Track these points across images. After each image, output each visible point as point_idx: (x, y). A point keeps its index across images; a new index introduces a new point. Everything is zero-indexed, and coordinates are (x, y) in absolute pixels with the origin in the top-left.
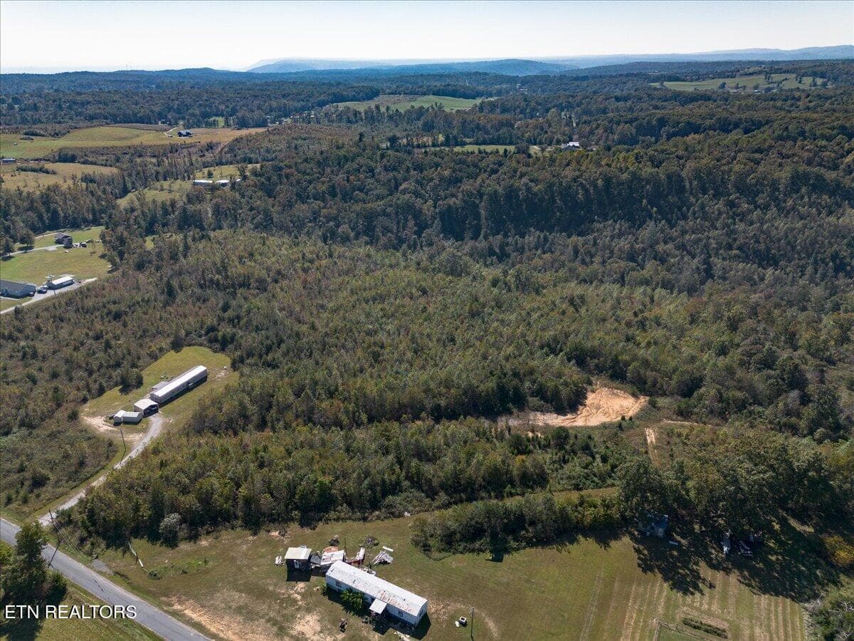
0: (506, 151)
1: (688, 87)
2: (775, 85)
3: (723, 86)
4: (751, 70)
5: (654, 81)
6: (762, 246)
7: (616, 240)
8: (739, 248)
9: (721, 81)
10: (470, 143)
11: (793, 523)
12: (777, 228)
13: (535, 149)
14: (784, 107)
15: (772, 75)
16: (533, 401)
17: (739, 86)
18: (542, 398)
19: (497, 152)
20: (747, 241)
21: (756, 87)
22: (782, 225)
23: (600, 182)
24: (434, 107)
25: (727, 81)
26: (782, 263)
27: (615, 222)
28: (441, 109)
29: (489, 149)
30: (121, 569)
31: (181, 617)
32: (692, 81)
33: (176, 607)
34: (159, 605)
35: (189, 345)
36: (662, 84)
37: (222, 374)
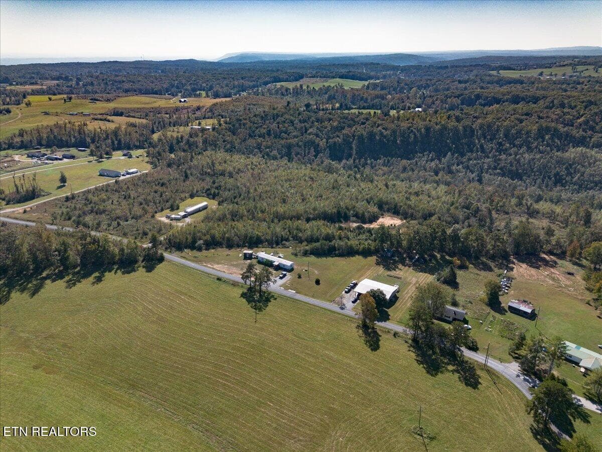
0: (375, 113)
3: (541, 74)
5: (493, 70)
6: (514, 168)
7: (429, 162)
8: (501, 169)
9: (540, 71)
10: (355, 109)
12: (524, 158)
13: (393, 112)
15: (578, 67)
16: (353, 218)
17: (553, 74)
18: (357, 218)
19: (370, 113)
20: (506, 165)
21: (564, 75)
23: (423, 130)
24: (338, 86)
25: (544, 70)
26: (524, 178)
27: (430, 152)
28: (342, 87)
29: (364, 112)
30: (183, 256)
31: (207, 266)
32: (520, 70)
33: (205, 264)
34: (198, 264)
35: (198, 196)
36: (498, 72)
37: (215, 206)
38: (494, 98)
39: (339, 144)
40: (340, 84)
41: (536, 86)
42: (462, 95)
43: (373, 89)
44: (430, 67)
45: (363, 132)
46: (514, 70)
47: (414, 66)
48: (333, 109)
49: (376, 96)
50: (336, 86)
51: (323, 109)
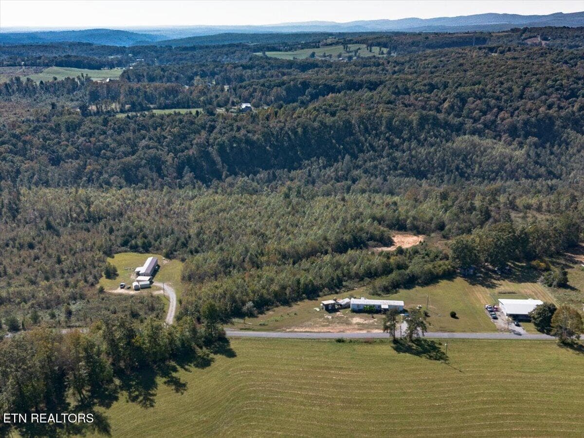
0: (197, 112)
1: (286, 56)
2: (353, 54)
3: (313, 55)
4: (329, 41)
5: (255, 51)
6: (415, 166)
7: (323, 170)
8: (401, 169)
9: (310, 51)
10: (155, 108)
11: (517, 263)
12: (420, 153)
13: (220, 111)
14: (378, 71)
15: (349, 45)
16: (371, 243)
17: (326, 55)
18: (375, 241)
19: (191, 113)
20: (405, 163)
21: (340, 56)
22: (423, 151)
23: (300, 130)
25: (315, 50)
26: (429, 176)
27: (318, 158)
28: (88, 79)
29: (183, 111)
30: (241, 327)
31: (296, 332)
32: (286, 51)
33: (288, 330)
34: (279, 331)
35: (117, 253)
36: (264, 54)
37: (166, 261)
39: (195, 158)
40: (85, 75)
41: (344, 69)
42: (283, 83)
43: (139, 81)
44: (170, 48)
45: (224, 138)
46: (280, 50)
47: (146, 47)
48: (122, 111)
49: (166, 89)
50: (79, 78)
51: (108, 112)
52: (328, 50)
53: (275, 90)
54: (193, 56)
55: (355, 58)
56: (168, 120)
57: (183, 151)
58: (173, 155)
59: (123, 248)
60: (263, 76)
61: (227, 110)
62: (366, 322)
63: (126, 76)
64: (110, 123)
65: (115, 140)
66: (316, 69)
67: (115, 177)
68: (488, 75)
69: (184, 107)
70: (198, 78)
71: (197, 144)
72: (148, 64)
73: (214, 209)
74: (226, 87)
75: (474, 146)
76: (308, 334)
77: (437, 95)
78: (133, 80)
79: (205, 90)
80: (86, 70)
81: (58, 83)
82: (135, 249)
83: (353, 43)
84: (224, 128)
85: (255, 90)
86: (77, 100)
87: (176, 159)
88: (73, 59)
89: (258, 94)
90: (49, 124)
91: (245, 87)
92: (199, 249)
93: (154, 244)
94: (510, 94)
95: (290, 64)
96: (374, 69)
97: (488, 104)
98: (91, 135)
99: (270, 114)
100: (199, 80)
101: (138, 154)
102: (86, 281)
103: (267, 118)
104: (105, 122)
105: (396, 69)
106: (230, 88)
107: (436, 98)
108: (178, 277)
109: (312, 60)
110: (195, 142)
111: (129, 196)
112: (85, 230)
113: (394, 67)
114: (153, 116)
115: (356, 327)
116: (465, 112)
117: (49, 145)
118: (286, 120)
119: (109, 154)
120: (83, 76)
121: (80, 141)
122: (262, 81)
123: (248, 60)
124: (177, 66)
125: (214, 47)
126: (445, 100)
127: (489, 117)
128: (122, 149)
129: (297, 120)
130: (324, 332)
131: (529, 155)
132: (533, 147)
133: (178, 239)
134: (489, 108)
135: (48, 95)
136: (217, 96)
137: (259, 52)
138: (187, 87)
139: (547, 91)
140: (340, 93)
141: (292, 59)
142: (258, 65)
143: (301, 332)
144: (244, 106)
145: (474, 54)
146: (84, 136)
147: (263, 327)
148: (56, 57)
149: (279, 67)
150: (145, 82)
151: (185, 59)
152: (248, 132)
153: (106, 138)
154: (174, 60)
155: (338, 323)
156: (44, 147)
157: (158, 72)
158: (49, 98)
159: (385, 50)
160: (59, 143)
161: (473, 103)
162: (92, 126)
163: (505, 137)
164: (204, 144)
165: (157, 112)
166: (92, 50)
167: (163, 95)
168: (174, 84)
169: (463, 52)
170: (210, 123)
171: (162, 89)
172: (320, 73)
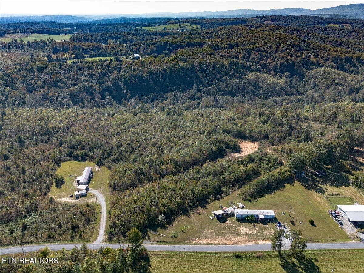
0: (111, 59)
1: (152, 29)
2: (184, 28)
3: (165, 28)
4: (171, 22)
6: (229, 89)
7: (182, 93)
8: (223, 91)
9: (163, 27)
10: (88, 57)
13: (124, 58)
15: (181, 24)
16: (228, 150)
17: (171, 28)
19: (108, 60)
20: (224, 88)
21: (178, 29)
23: (168, 70)
24: (49, 39)
25: (166, 26)
26: (237, 94)
28: (53, 40)
29: (103, 59)
30: (158, 240)
31: (200, 244)
32: (152, 26)
33: (194, 242)
34: (187, 244)
35: (64, 161)
36: (141, 28)
37: (97, 169)
38: (176, 44)
39: (111, 87)
40: (51, 38)
41: (183, 36)
42: (154, 43)
43: (79, 41)
44: (95, 24)
45: (127, 75)
46: (148, 26)
47: (83, 24)
48: (70, 59)
49: (94, 47)
50: (48, 40)
51: (63, 59)
52: (172, 26)
53: (150, 47)
54: (106, 29)
55: (185, 30)
56: (95, 65)
57: (104, 83)
58: (99, 85)
59: (68, 157)
60: (143, 40)
61: (127, 58)
62: (251, 232)
63: (72, 39)
64: (63, 67)
65: (65, 77)
66: (169, 36)
67: (66, 99)
68: (257, 39)
69: (103, 56)
70: (110, 40)
71: (112, 79)
72: (84, 33)
73: (126, 125)
74: (125, 45)
75: (258, 78)
76: (210, 246)
77: (236, 50)
78: (77, 41)
79: (114, 47)
80: (52, 35)
81: (37, 42)
82: (76, 158)
83: (183, 23)
84: (127, 69)
85: (140, 47)
86: (46, 52)
87: (101, 87)
88: (45, 30)
89: (142, 49)
90: (27, 67)
91: (135, 45)
92: (119, 158)
93: (89, 154)
94: (272, 49)
95: (156, 33)
96: (198, 36)
97: (261, 55)
98: (52, 73)
99: (151, 61)
100: (110, 41)
101: (79, 85)
102: (41, 190)
103: (150, 63)
104: (60, 66)
105: (208, 36)
106: (127, 46)
107: (235, 52)
108: (106, 184)
109: (165, 31)
110: (111, 77)
111: (74, 115)
112: (44, 142)
113: (208, 35)
114: (87, 62)
115: (245, 237)
116: (250, 59)
117: (27, 80)
118: (160, 65)
119: (62, 85)
120: (50, 39)
121: (45, 77)
122: (143, 42)
123: (134, 31)
124: (99, 34)
125: (116, 24)
126: (240, 53)
127: (263, 62)
128: (70, 82)
129: (167, 65)
130: (222, 244)
131: (286, 82)
132: (288, 78)
133: (105, 150)
134: (263, 57)
135: (31, 49)
136: (121, 50)
137: (138, 27)
138: (105, 45)
139: (289, 48)
140: (184, 48)
141: (155, 30)
142: (139, 33)
143: (204, 244)
144: (135, 55)
145: (244, 29)
146: (48, 74)
147: (175, 240)
148: (37, 29)
149: (150, 35)
150: (83, 43)
151: (102, 30)
152: (141, 72)
153: (61, 75)
154: (97, 30)
155: (230, 233)
156: (23, 82)
157: (89, 37)
158: (31, 51)
159: (199, 27)
160: (33, 79)
161: (254, 54)
162: (52, 68)
163: (272, 72)
164: (116, 79)
165: (89, 59)
166: (56, 25)
167: (92, 50)
168: (98, 44)
169: (238, 27)
170: (118, 66)
171: (91, 46)
172: (171, 38)
